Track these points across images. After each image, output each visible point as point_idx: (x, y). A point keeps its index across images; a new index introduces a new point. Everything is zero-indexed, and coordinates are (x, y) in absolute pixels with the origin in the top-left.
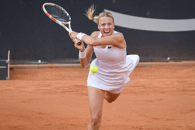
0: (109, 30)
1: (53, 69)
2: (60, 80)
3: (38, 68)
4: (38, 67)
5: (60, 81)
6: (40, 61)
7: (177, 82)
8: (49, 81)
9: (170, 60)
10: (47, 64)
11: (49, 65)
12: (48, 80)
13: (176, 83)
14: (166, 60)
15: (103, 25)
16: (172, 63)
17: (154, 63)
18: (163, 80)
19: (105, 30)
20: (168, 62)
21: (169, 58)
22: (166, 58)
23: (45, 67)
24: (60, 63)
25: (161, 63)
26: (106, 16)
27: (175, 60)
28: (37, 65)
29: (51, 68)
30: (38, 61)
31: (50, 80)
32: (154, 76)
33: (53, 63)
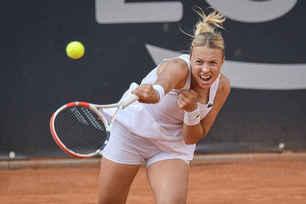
0: (210, 74)
1: (39, 171)
2: (55, 193)
3: (10, 168)
4: (9, 165)
5: (56, 196)
6: (12, 155)
7: (301, 195)
8: (33, 196)
9: (286, 148)
10: (28, 159)
11: (33, 162)
12: (30, 193)
13: (297, 197)
14: (275, 149)
15: (199, 62)
16: (289, 154)
17: (251, 156)
18: (270, 190)
19: (202, 73)
20: (280, 152)
21: (282, 146)
22: (278, 144)
23: (25, 167)
24: (55, 158)
25: (266, 155)
26: (208, 45)
27: (295, 150)
28: (6, 163)
29: (36, 167)
30: (8, 154)
31: (35, 194)
32: (252, 182)
33: (40, 159)
